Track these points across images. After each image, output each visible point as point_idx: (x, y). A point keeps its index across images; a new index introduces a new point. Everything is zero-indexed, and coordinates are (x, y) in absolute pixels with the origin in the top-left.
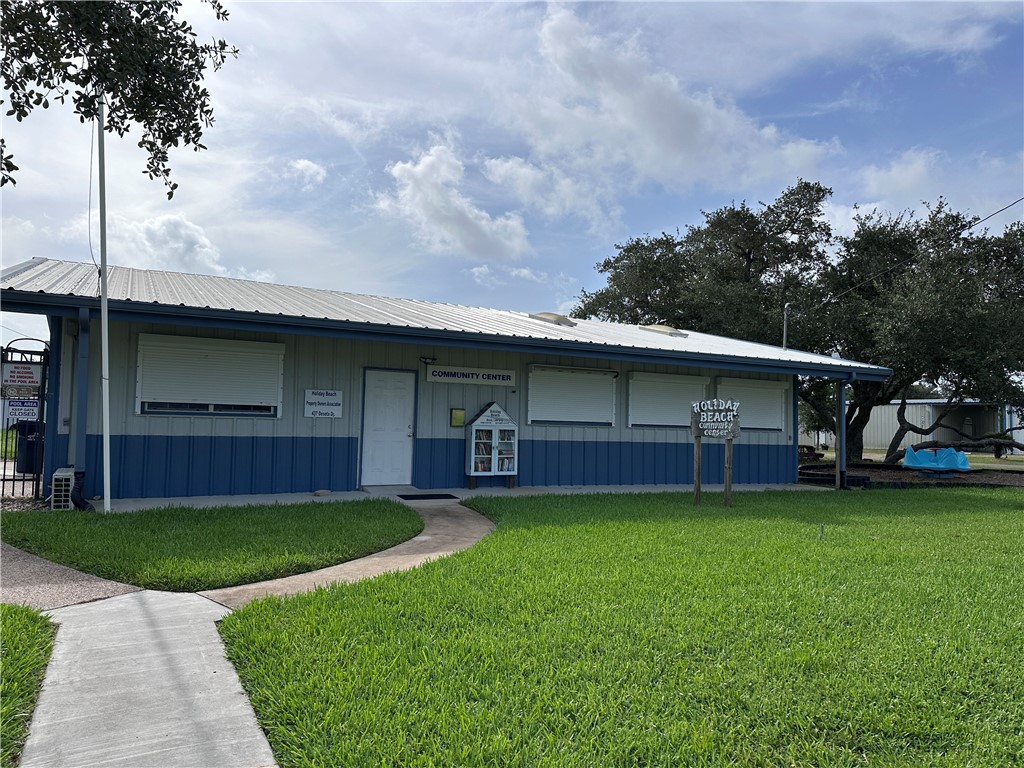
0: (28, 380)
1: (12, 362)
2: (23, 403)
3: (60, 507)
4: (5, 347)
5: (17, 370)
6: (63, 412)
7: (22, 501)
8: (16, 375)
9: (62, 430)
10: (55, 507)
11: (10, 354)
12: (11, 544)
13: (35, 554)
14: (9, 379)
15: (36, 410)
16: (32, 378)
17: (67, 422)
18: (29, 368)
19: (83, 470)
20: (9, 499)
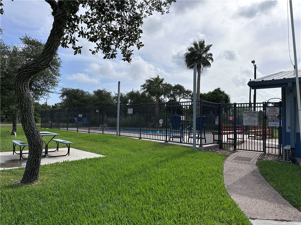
0: (275, 113)
1: (269, 107)
2: (273, 121)
3: (287, 160)
4: (267, 102)
5: (271, 109)
6: (288, 124)
7: (275, 155)
8: (270, 111)
9: (288, 130)
10: (285, 160)
11: (268, 104)
12: (262, 175)
13: (268, 182)
14: (268, 113)
15: (278, 123)
16: (276, 112)
17: (289, 128)
18: (275, 109)
19: (294, 147)
20: (271, 154)
